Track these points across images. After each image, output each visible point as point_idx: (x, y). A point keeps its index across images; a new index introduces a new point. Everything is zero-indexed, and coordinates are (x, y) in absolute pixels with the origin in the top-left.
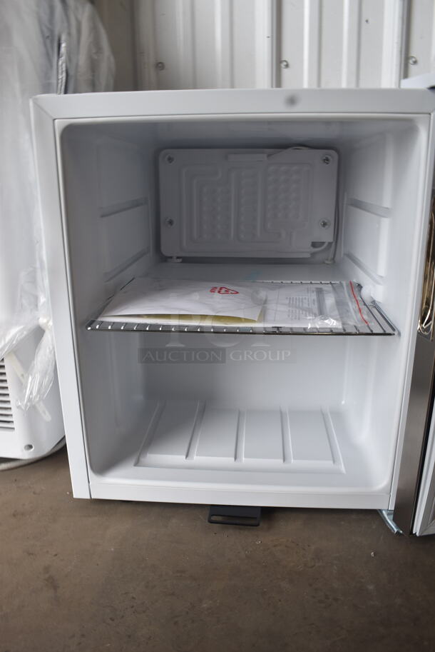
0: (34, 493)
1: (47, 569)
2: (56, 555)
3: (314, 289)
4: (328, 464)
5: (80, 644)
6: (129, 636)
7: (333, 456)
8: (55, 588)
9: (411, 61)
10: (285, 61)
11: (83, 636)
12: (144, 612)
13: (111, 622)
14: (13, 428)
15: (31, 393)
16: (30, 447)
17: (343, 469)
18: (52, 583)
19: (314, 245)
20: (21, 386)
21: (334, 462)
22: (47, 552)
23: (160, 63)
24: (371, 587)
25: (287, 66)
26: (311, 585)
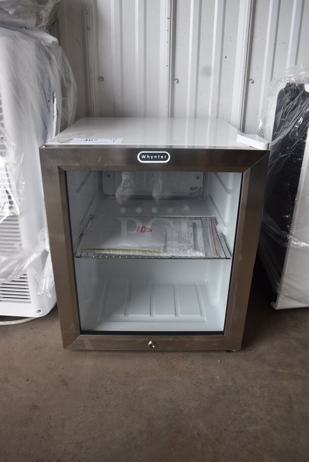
0: (44, 335)
1: (60, 376)
2: (63, 368)
3: (191, 224)
4: (198, 317)
5: (84, 410)
6: (107, 405)
7: (201, 313)
8: (67, 385)
9: (250, 82)
10: (178, 79)
11: (85, 406)
12: (112, 394)
13: (97, 399)
14: (31, 302)
15: (45, 288)
16: (40, 311)
17: (206, 320)
18: (64, 383)
19: (191, 189)
20: (38, 284)
21: (201, 315)
22: (58, 367)
23: (102, 77)
24: (218, 377)
25: (178, 82)
26: (189, 377)
